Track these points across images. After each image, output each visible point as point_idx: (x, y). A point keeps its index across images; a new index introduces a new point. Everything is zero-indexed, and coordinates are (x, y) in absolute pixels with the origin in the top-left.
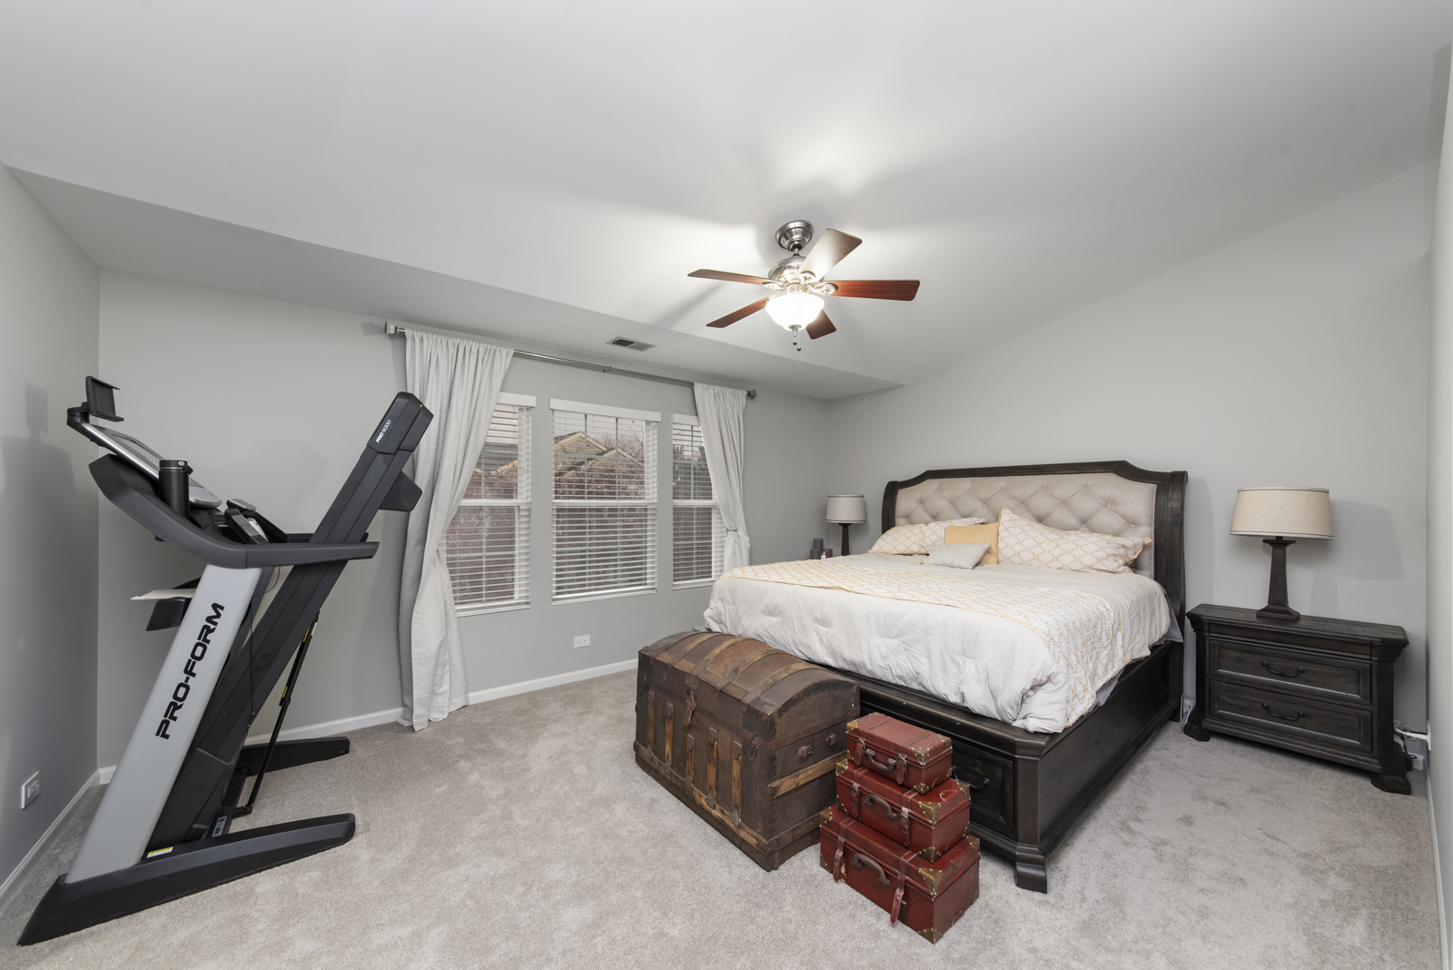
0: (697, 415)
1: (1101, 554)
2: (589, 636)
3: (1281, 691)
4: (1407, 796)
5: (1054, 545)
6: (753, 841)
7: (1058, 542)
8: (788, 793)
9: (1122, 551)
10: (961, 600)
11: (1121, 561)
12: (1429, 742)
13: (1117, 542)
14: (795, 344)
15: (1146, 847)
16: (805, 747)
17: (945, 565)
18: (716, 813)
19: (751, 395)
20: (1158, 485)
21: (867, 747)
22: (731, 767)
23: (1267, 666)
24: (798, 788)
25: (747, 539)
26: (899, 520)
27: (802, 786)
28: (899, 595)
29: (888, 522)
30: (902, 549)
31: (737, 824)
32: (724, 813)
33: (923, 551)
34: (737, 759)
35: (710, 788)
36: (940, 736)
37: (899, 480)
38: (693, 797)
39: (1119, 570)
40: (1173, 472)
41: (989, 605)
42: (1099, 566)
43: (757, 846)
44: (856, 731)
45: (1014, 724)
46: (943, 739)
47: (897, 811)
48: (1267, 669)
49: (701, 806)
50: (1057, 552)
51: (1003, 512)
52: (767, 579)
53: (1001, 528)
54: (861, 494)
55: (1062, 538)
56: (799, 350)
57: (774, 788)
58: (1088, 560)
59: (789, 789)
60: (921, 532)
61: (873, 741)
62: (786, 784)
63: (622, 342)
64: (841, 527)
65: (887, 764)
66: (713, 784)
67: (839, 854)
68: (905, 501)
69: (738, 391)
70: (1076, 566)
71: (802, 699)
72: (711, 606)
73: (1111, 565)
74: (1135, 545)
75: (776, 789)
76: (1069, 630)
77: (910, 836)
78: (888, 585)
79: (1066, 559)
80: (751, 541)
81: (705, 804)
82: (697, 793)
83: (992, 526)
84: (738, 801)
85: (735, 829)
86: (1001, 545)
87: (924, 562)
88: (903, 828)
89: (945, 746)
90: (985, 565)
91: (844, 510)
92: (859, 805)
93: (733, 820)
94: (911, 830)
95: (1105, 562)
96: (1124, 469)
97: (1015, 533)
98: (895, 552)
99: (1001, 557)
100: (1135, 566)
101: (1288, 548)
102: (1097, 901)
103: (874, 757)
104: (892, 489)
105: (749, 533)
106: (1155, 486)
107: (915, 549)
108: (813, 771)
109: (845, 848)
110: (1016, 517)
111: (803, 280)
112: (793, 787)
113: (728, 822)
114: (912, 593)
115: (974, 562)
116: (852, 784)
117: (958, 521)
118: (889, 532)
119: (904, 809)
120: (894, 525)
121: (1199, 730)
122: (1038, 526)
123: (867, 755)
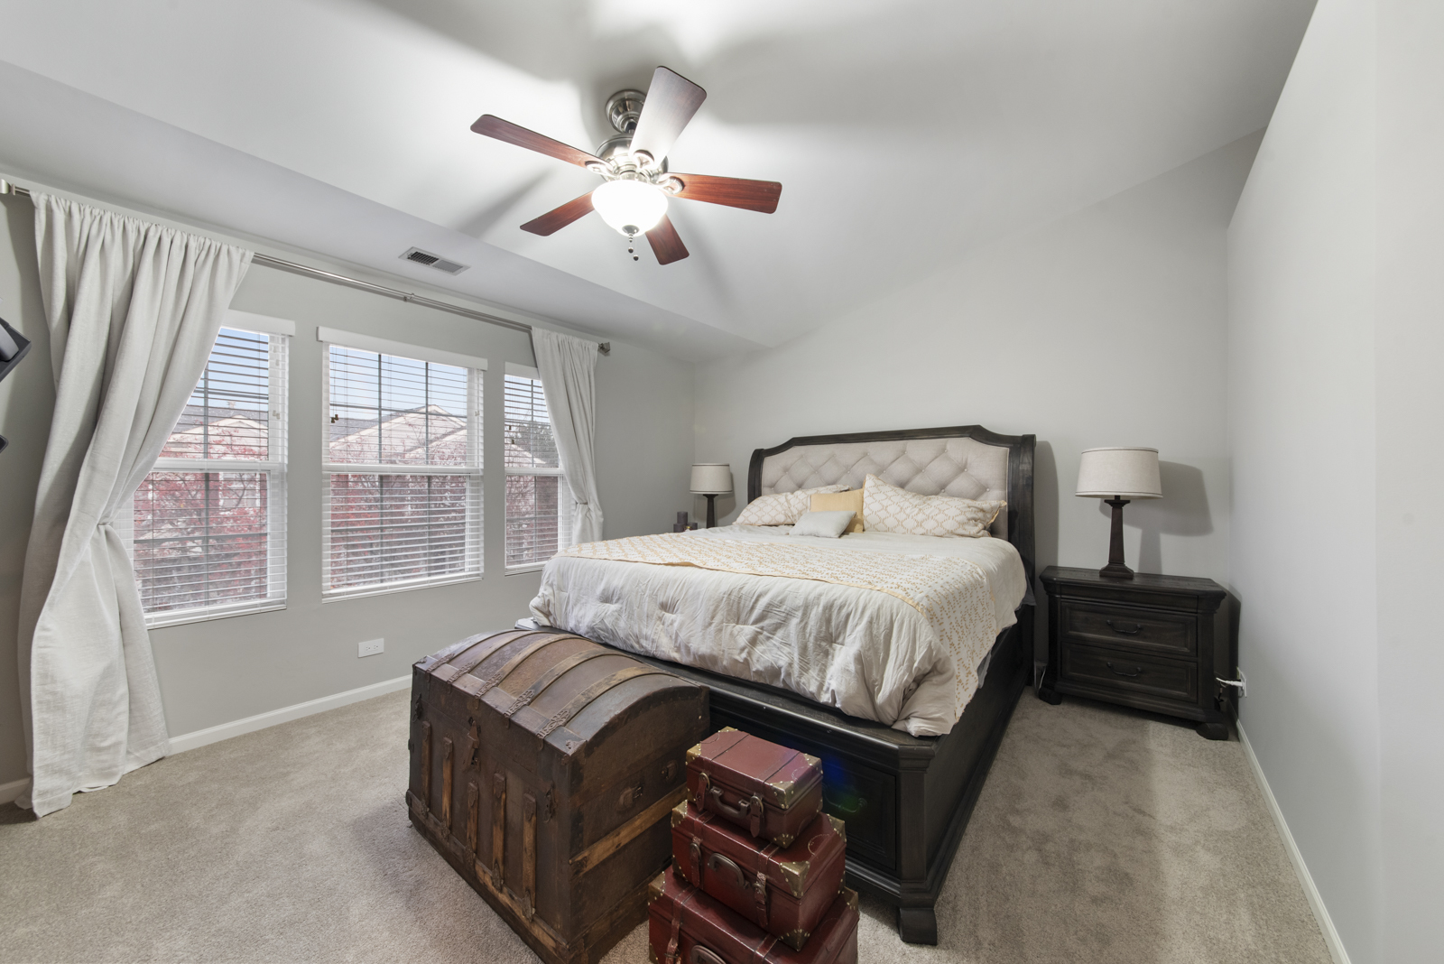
0: (537, 367)
1: (962, 518)
2: (382, 640)
3: (1123, 649)
4: (1225, 742)
5: (917, 510)
6: (549, 943)
7: (921, 507)
8: (604, 863)
9: (980, 515)
10: (830, 572)
11: (980, 526)
12: (1245, 688)
13: (977, 505)
14: (631, 251)
15: (1030, 848)
16: (630, 790)
17: (811, 535)
18: (504, 898)
19: (604, 349)
20: (1011, 448)
21: (712, 784)
22: (522, 831)
23: (1111, 625)
24: (620, 851)
25: (600, 513)
26: (764, 490)
27: (626, 846)
28: (760, 570)
29: (755, 492)
30: (767, 520)
31: (529, 915)
32: (513, 899)
33: (789, 521)
34: (530, 821)
35: (496, 862)
36: (807, 757)
37: (765, 448)
38: (475, 873)
39: (979, 534)
40: (1024, 436)
41: (861, 577)
42: (961, 531)
43: (555, 950)
44: (699, 760)
45: (895, 727)
46: (811, 761)
47: (750, 877)
48: (1112, 628)
49: (485, 886)
50: (920, 517)
51: (867, 478)
52: (607, 557)
53: (866, 494)
54: (726, 463)
55: (924, 503)
56: (636, 259)
57: (580, 862)
58: (950, 525)
59: (605, 856)
60: (787, 501)
61: (721, 776)
62: (600, 851)
63: (419, 257)
64: (706, 499)
65: (738, 808)
66: (500, 855)
67: (673, 946)
68: (771, 467)
69: (588, 342)
70: (938, 531)
71: (626, 723)
72: (540, 594)
73: (974, 530)
74: (992, 508)
75: (582, 864)
76: (949, 602)
77: (768, 912)
78: (749, 559)
79: (930, 525)
80: (604, 515)
81: (490, 884)
82: (480, 868)
83: (857, 492)
84: (531, 884)
85: (527, 923)
86: (866, 512)
87: (790, 532)
88: (759, 903)
89: (813, 771)
90: (851, 533)
91: (708, 480)
92: (702, 868)
93: (523, 910)
94: (768, 903)
95: (966, 527)
96: (978, 433)
97: (879, 501)
98: (760, 523)
99: (866, 525)
100: (993, 531)
101: (1125, 508)
102: (993, 944)
103: (722, 798)
104: (759, 457)
105: (603, 505)
106: (1008, 449)
107: (781, 518)
108: (641, 822)
109: (680, 934)
110: (880, 482)
111: (638, 164)
112: (611, 852)
113: (518, 912)
114: (775, 566)
115: (840, 531)
116: (691, 839)
117: (824, 488)
118: (756, 502)
119: (761, 876)
120: (760, 495)
121: (1052, 696)
122: (900, 491)
123: (712, 795)
